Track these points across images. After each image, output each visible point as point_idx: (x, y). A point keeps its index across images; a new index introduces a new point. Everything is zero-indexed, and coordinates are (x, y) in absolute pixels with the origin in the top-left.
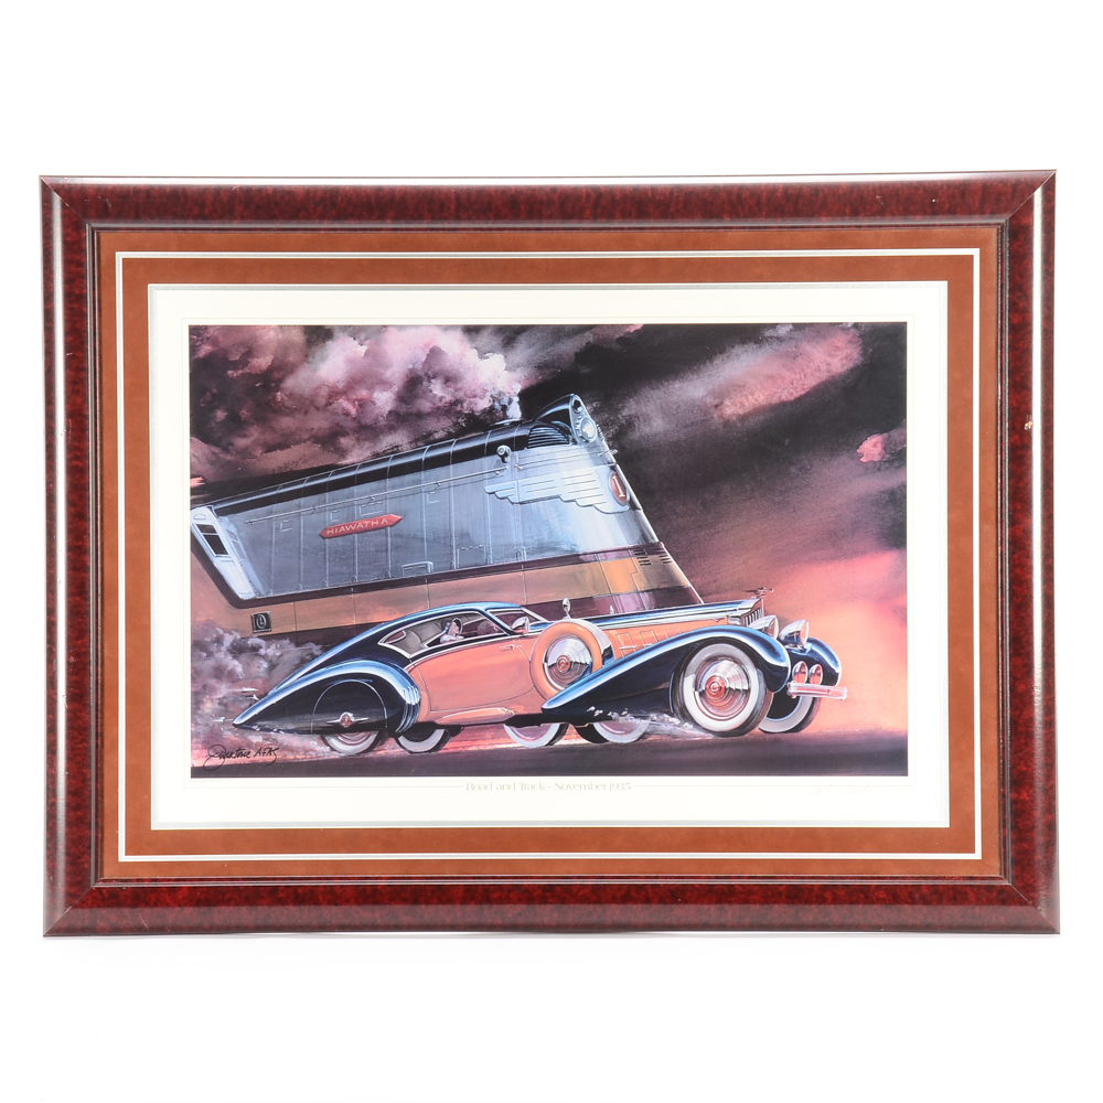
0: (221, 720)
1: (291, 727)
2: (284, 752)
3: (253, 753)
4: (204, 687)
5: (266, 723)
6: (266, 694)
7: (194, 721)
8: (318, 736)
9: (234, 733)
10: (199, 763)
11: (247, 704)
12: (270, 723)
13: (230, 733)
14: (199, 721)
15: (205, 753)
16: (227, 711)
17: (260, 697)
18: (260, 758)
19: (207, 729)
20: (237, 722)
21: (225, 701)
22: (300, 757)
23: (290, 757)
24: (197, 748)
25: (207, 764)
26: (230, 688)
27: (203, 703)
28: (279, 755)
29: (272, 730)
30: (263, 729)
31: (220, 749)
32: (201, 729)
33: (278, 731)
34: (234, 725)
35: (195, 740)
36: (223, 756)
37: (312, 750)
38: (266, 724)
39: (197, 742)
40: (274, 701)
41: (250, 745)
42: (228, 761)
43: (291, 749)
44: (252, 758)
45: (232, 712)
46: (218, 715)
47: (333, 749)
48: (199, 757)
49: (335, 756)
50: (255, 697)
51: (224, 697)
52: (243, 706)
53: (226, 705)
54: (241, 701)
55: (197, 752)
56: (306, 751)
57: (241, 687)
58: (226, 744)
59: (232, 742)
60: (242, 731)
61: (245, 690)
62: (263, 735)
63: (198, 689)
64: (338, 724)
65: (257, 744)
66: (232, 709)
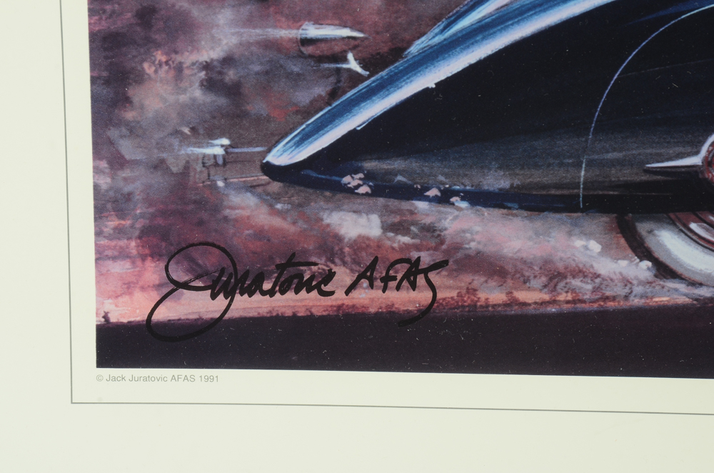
0: (217, 148)
1: (496, 181)
2: (466, 279)
3: (344, 276)
4: (146, 16)
5: (397, 164)
6: (397, 52)
7: (103, 147)
8: (598, 222)
9: (269, 200)
10: (131, 310)
11: (320, 90)
12: (414, 164)
13: (250, 200)
14: (127, 148)
15: (153, 272)
16: (243, 115)
17: (373, 63)
18: (369, 298)
19: (158, 181)
20: (281, 156)
21: (231, 75)
22: (531, 295)
23: (492, 294)
24: (122, 255)
25: (162, 314)
26: (250, 22)
27: (140, 78)
28: (449, 288)
29: (420, 195)
30: (384, 188)
31: (211, 260)
32: (137, 182)
33: (445, 198)
34: (269, 170)
35: (112, 223)
36: (223, 285)
37: (579, 272)
38: (398, 167)
39: (119, 232)
40: (428, 79)
41: (331, 246)
42: (246, 305)
43: (493, 267)
44: (340, 297)
45: (259, 121)
46: (204, 131)
47: (664, 271)
48: (128, 287)
49: (674, 294)
50: (353, 64)
51: (228, 61)
52: (303, 97)
53: (234, 91)
54: (296, 79)
55: (120, 268)
56: (555, 275)
57: (296, 19)
58: (239, 241)
59: (260, 234)
60: (297, 194)
61: (313, 31)
62: (385, 211)
63: (119, 24)
64: (692, 171)
65: (361, 244)
66: (258, 107)
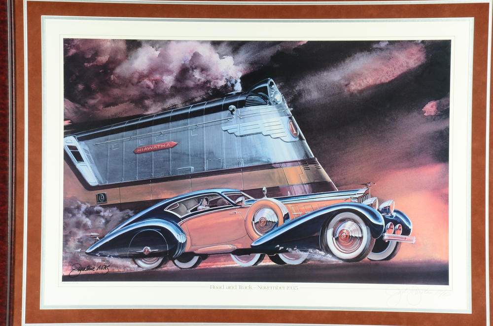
0: (79, 250)
1: (117, 254)
2: (113, 268)
3: (96, 268)
4: (70, 232)
5: (103, 252)
6: (103, 237)
7: (64, 250)
8: (131, 259)
9: (86, 257)
10: (67, 273)
11: (93, 242)
12: (106, 252)
13: (83, 257)
14: (67, 250)
15: (70, 268)
16: (83, 245)
17: (100, 238)
18: (100, 271)
19: (71, 255)
20: (88, 251)
21: (81, 240)
22: (121, 270)
23: (116, 270)
24: (66, 265)
25: (71, 274)
26: (84, 233)
27: (69, 241)
28: (110, 269)
29: (106, 256)
30: (102, 255)
31: (78, 266)
32: (68, 255)
33: (110, 257)
34: (86, 253)
35: (65, 261)
36: (80, 269)
37: (128, 267)
38: (104, 252)
39: (66, 262)
40: (108, 240)
41: (94, 264)
42: (83, 272)
43: (117, 266)
44: (95, 271)
45: (85, 246)
46: (77, 248)
47: (139, 266)
48: (67, 270)
49: (140, 270)
50: (98, 238)
51: (81, 238)
52: (91, 243)
53: (82, 242)
54: (90, 240)
55: (66, 267)
56: (125, 267)
57: (90, 233)
58: (82, 263)
59: (85, 262)
60: (90, 256)
61: (92, 234)
62: (102, 259)
63: (66, 234)
64: (142, 253)
65: (98, 263)
66: (85, 244)
